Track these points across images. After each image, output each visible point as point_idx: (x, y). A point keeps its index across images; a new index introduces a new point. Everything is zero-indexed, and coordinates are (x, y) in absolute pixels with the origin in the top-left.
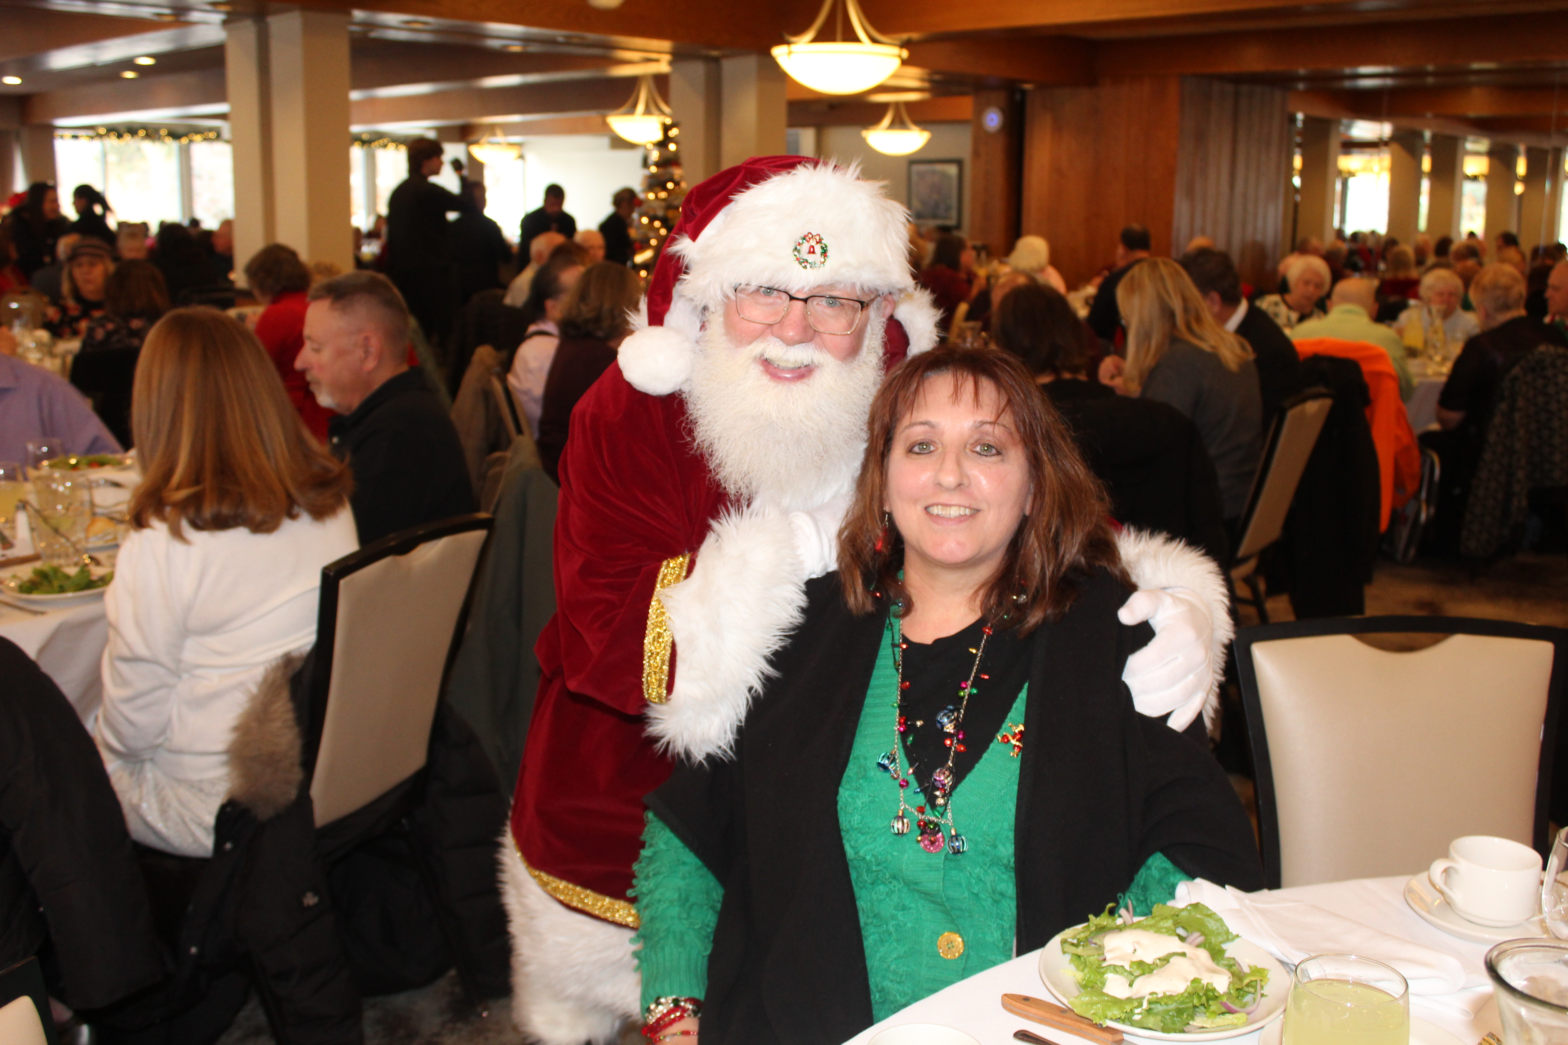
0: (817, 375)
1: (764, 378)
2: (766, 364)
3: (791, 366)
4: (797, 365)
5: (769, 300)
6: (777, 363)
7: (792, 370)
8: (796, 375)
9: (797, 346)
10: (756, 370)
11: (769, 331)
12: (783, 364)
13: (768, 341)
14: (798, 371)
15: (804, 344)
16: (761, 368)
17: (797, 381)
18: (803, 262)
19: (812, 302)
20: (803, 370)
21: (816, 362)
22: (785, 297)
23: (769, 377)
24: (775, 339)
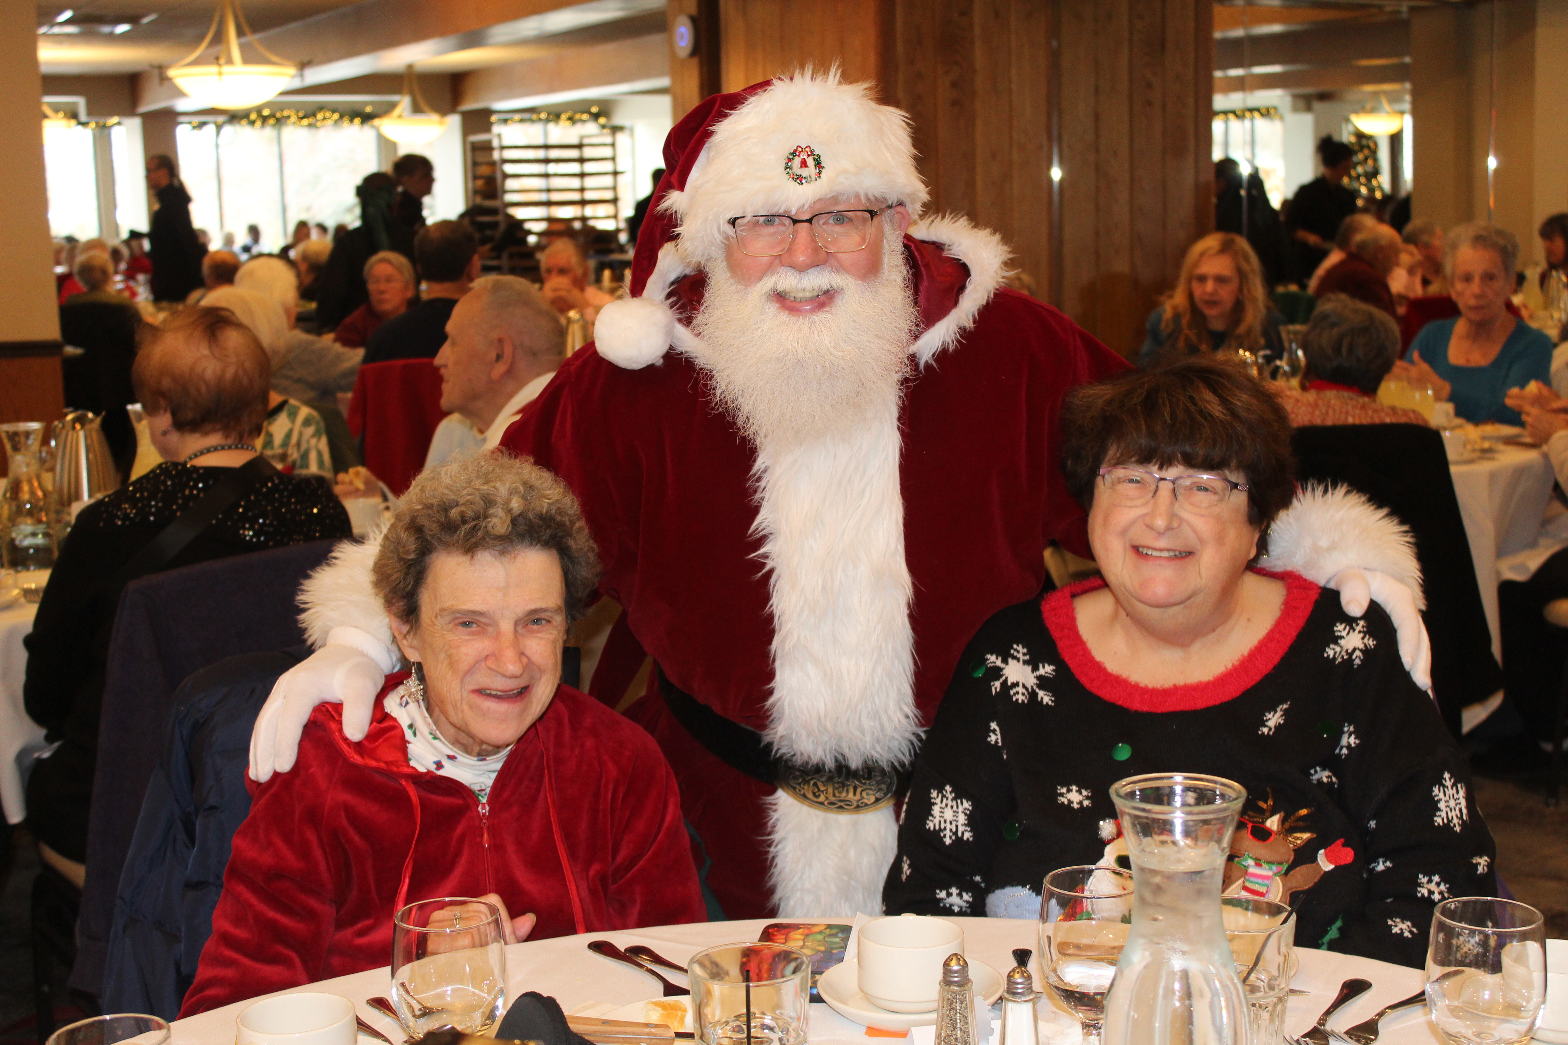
0: (839, 301)
1: (782, 314)
2: (780, 298)
3: (808, 295)
4: (815, 294)
5: (771, 230)
6: (793, 295)
7: (811, 300)
8: (816, 304)
9: (810, 271)
10: (772, 308)
11: (777, 261)
12: (800, 295)
13: (779, 272)
14: (817, 299)
15: (818, 269)
16: (778, 305)
17: (819, 310)
18: (799, 179)
19: (818, 222)
20: (822, 298)
21: (835, 285)
22: (787, 222)
23: (787, 312)
24: (785, 269)
